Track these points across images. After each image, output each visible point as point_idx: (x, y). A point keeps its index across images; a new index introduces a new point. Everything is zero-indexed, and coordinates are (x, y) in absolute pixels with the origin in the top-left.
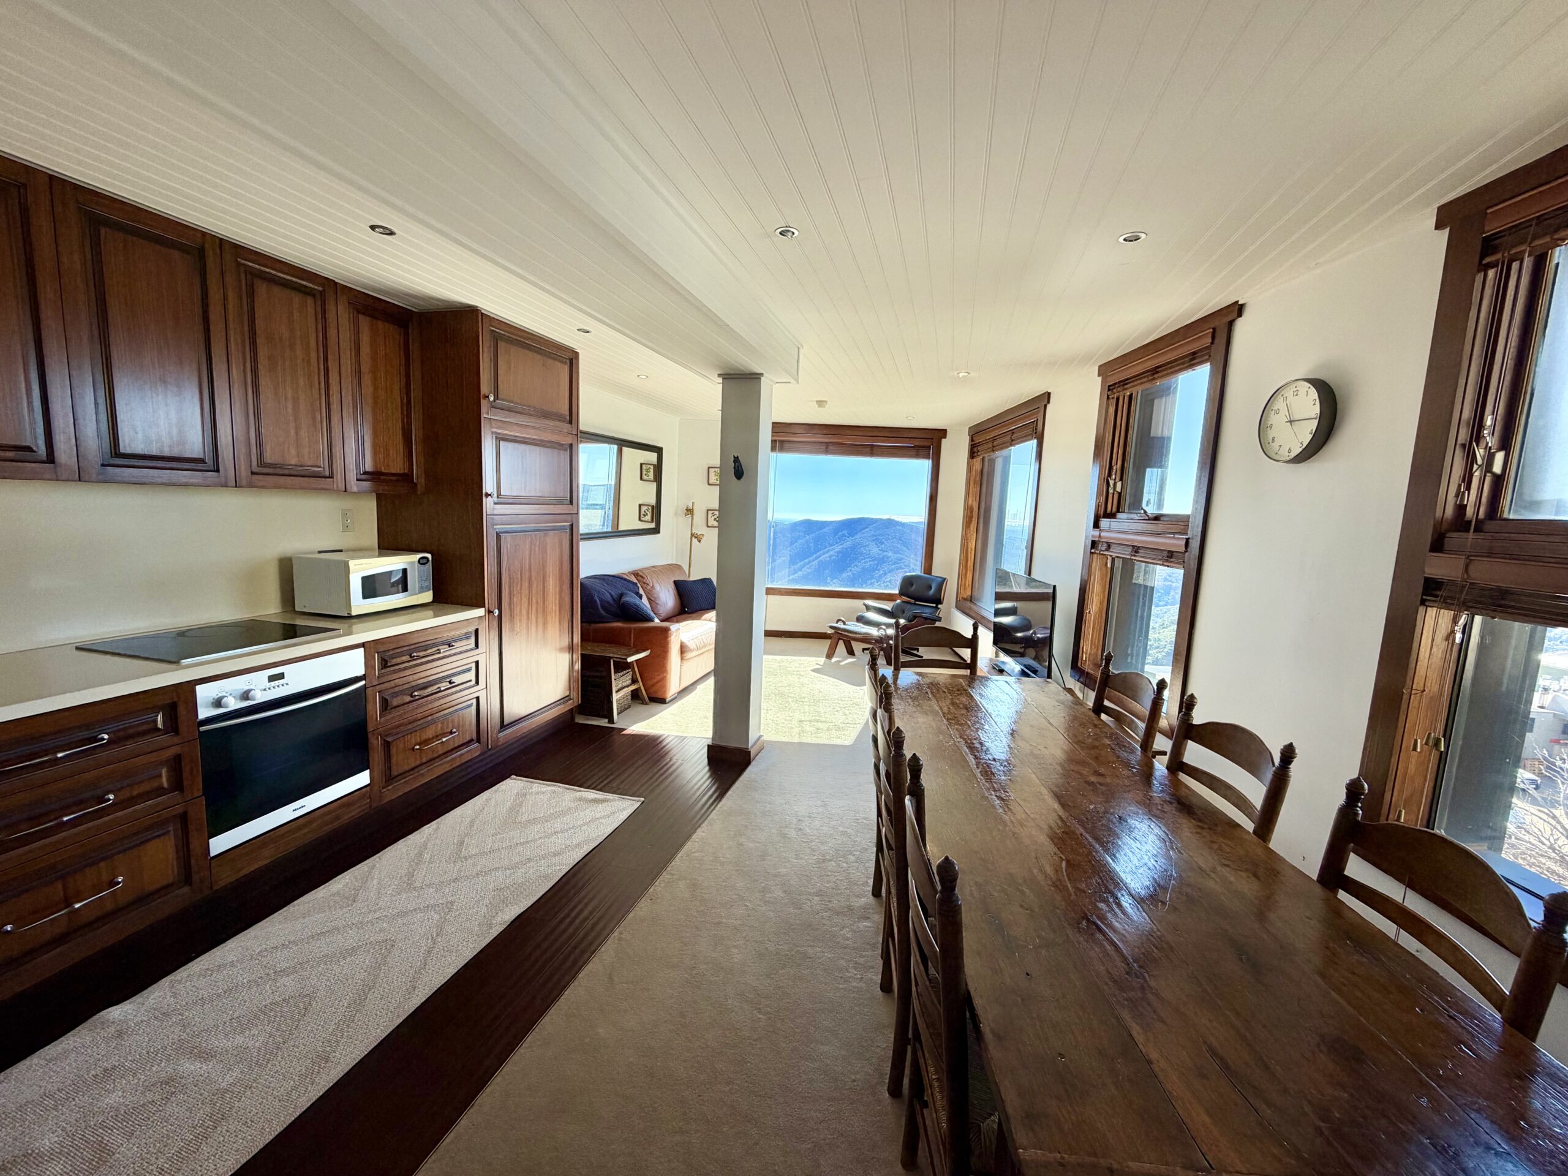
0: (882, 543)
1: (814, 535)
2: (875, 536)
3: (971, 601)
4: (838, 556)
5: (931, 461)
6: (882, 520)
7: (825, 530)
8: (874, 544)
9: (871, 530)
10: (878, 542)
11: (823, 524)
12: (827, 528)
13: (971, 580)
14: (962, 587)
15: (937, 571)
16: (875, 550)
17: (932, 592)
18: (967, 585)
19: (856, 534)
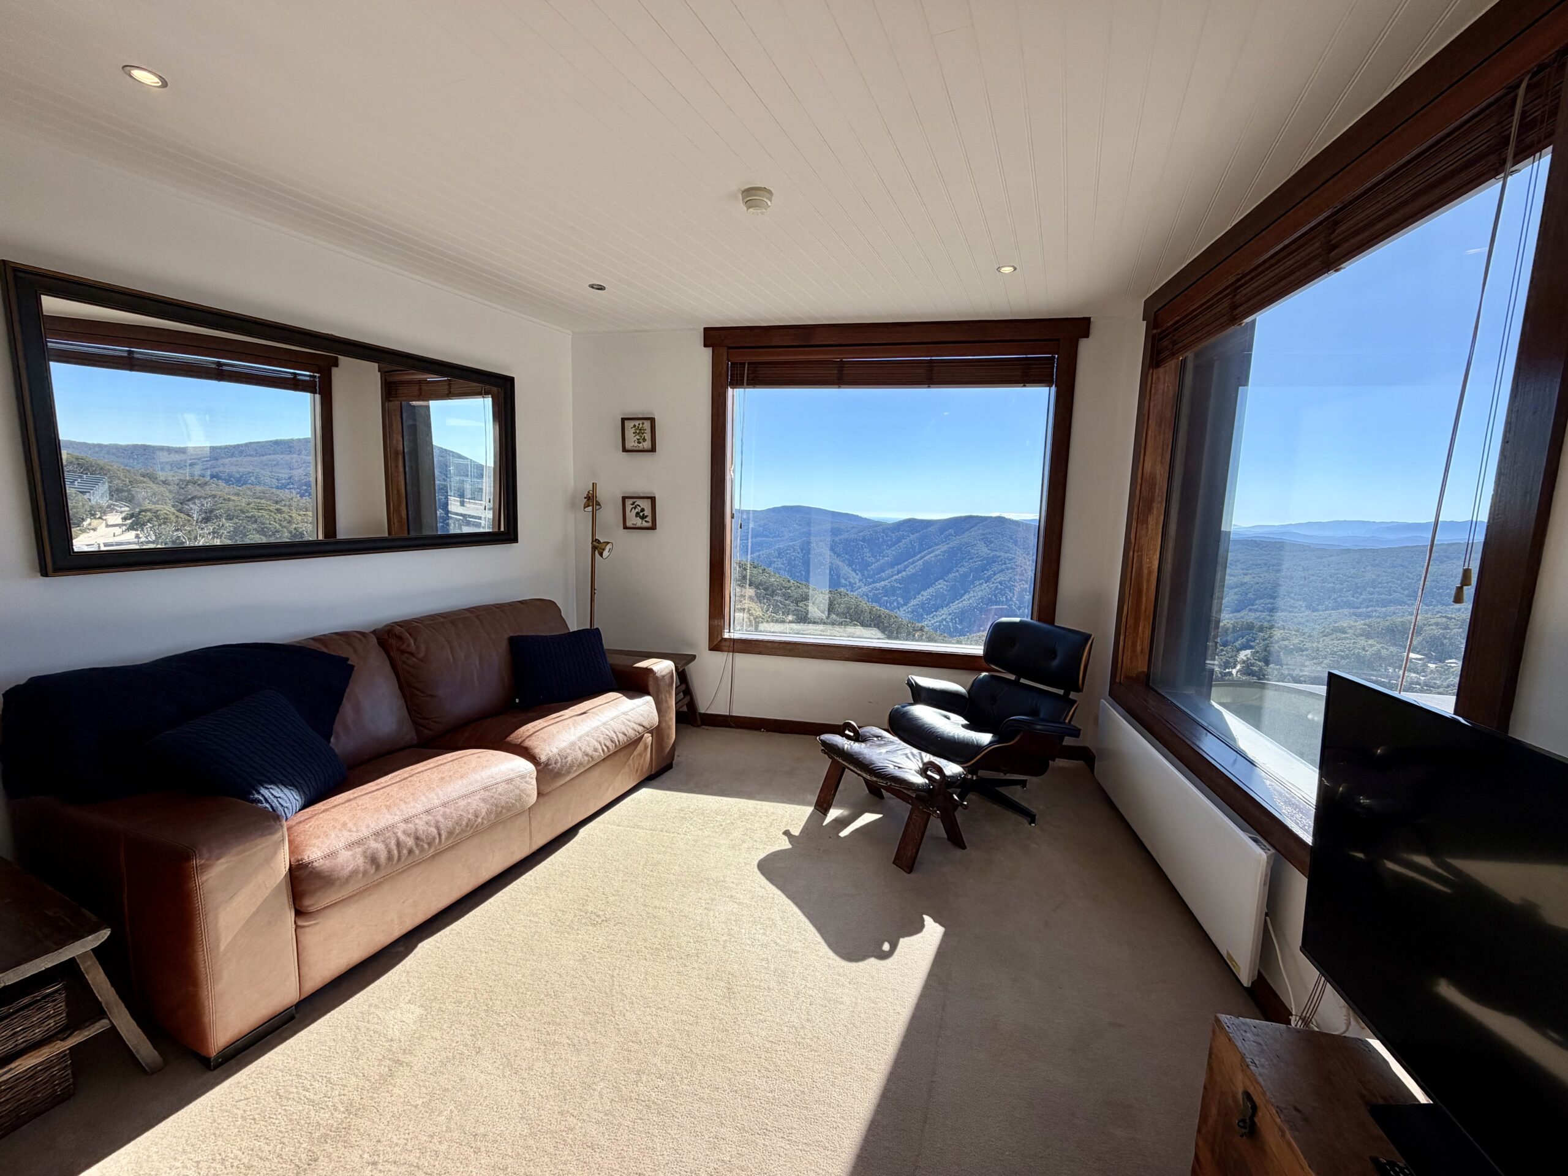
0: (991, 542)
1: (918, 534)
2: (984, 534)
3: (1147, 684)
4: (943, 556)
5: (1053, 389)
6: (991, 517)
7: (930, 529)
8: (983, 543)
9: (979, 529)
10: (987, 542)
11: (928, 523)
12: (933, 527)
13: (1147, 642)
14: (1128, 653)
15: (1066, 618)
16: (984, 550)
17: (1055, 663)
18: (1139, 648)
19: (963, 533)
